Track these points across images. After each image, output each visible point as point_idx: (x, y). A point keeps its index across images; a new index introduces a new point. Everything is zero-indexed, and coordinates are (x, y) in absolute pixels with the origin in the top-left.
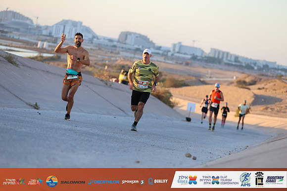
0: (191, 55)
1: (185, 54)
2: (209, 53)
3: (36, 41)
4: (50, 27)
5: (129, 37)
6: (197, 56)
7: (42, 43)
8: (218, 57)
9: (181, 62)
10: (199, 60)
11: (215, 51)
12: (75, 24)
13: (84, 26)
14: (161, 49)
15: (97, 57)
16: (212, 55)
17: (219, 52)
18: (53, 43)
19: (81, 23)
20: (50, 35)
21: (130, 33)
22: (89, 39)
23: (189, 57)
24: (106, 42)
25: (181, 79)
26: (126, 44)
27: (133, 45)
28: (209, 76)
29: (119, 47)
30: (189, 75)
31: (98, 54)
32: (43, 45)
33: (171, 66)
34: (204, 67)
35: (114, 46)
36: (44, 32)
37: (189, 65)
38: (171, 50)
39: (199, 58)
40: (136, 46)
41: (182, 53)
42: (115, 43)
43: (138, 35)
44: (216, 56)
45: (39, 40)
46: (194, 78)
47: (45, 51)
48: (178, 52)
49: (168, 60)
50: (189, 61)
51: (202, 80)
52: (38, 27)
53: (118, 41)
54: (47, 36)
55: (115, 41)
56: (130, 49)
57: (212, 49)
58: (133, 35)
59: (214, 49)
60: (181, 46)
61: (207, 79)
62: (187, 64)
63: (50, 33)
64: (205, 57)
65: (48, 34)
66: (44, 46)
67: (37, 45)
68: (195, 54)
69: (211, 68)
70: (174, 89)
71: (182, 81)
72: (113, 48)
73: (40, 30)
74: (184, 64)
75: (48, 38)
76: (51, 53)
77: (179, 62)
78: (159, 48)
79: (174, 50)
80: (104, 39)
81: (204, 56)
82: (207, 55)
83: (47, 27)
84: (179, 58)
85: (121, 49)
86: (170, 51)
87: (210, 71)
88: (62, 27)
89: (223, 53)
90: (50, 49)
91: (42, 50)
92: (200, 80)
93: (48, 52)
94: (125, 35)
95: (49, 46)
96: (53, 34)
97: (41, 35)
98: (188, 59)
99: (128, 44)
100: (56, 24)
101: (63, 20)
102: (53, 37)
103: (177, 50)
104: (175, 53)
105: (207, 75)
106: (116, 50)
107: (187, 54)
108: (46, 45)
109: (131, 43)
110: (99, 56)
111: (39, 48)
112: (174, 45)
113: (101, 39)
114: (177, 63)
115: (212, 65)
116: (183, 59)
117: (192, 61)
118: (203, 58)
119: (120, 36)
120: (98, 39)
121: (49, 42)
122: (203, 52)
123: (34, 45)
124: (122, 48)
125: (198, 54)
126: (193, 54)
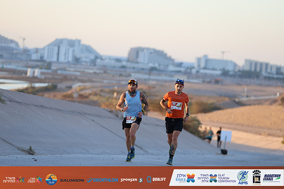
0: (221, 70)
1: (213, 69)
2: (243, 66)
3: (25, 69)
4: (40, 49)
5: (141, 54)
6: (228, 71)
7: (32, 70)
8: (255, 70)
9: (209, 80)
10: (231, 76)
11: (251, 63)
12: (72, 43)
13: (83, 45)
14: (183, 65)
15: (103, 82)
16: (247, 68)
17: (256, 64)
18: (45, 69)
19: (79, 41)
20: (42, 60)
21: (142, 49)
22: (91, 60)
23: (219, 72)
24: (113, 63)
25: (211, 101)
26: (137, 63)
27: (147, 64)
28: (246, 94)
29: (130, 68)
30: (221, 95)
31: (105, 79)
32: (34, 72)
33: (197, 87)
34: (239, 84)
35: (123, 67)
36: (34, 57)
37: (220, 83)
38: (196, 65)
39: (231, 73)
40: (151, 65)
41: (209, 69)
42: (124, 63)
43: (152, 51)
44: (253, 69)
45: (28, 67)
46: (227, 100)
47: (37, 80)
48: (205, 68)
49: (193, 78)
50: (219, 78)
51: (237, 100)
52: (26, 51)
53: (128, 61)
54: (37, 61)
55: (124, 60)
56: (143, 69)
57: (246, 61)
58: (145, 51)
59: (250, 60)
60: (207, 61)
61: (244, 99)
62: (217, 82)
63: (42, 57)
64: (239, 71)
65: (39, 58)
66: (36, 74)
67: (26, 73)
68: (226, 69)
69: (248, 85)
70: (203, 115)
71: (212, 104)
72: (122, 69)
73: (28, 55)
74: (213, 81)
75: (39, 63)
76: (45, 82)
77: (207, 80)
78: (180, 65)
79: (199, 66)
80: (110, 58)
81: (237, 70)
82: (241, 69)
83: (37, 51)
84: (206, 75)
85: (132, 70)
86: (193, 68)
87: (246, 89)
88: (56, 49)
89: (261, 64)
90: (43, 77)
91: (33, 79)
92: (235, 101)
93: (40, 81)
94: (136, 52)
95: (42, 73)
96: (45, 58)
97: (31, 60)
98: (217, 75)
99: (141, 63)
100: (48, 45)
101: (57, 40)
102: (45, 61)
103: (203, 65)
104: (200, 69)
105: (243, 94)
106: (125, 71)
107: (216, 70)
108: (37, 72)
109: (144, 61)
110: (105, 81)
111: (29, 77)
112: (199, 60)
113: (105, 59)
114: (204, 82)
115: (248, 80)
116: (212, 76)
117: (223, 78)
118: (236, 72)
119: (130, 53)
120: (102, 59)
121: (41, 68)
122: (235, 65)
123: (22, 74)
124: (134, 68)
125: (230, 68)
126: (224, 69)
